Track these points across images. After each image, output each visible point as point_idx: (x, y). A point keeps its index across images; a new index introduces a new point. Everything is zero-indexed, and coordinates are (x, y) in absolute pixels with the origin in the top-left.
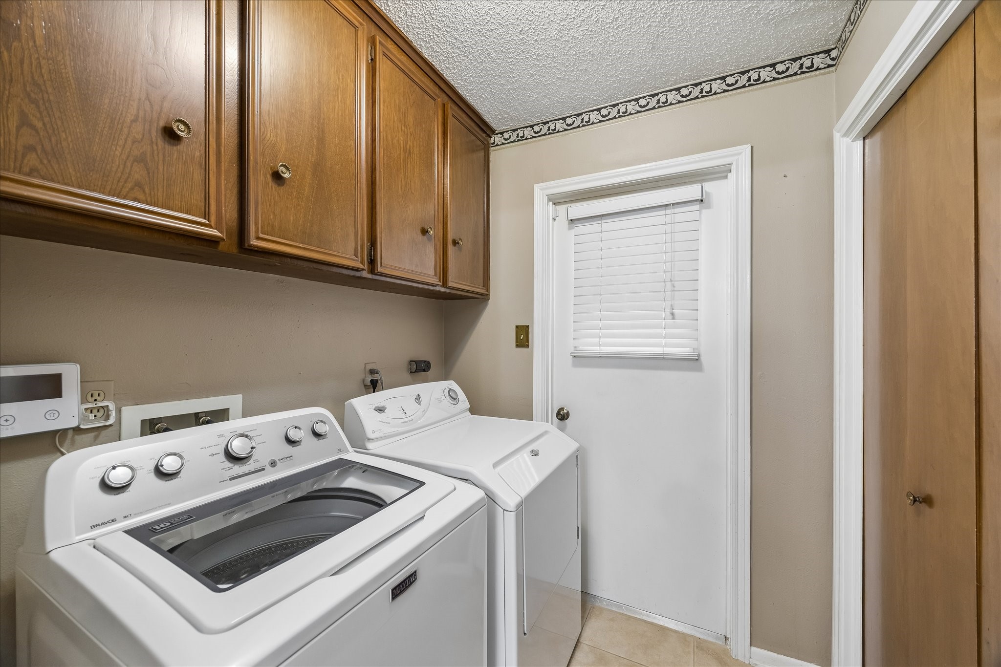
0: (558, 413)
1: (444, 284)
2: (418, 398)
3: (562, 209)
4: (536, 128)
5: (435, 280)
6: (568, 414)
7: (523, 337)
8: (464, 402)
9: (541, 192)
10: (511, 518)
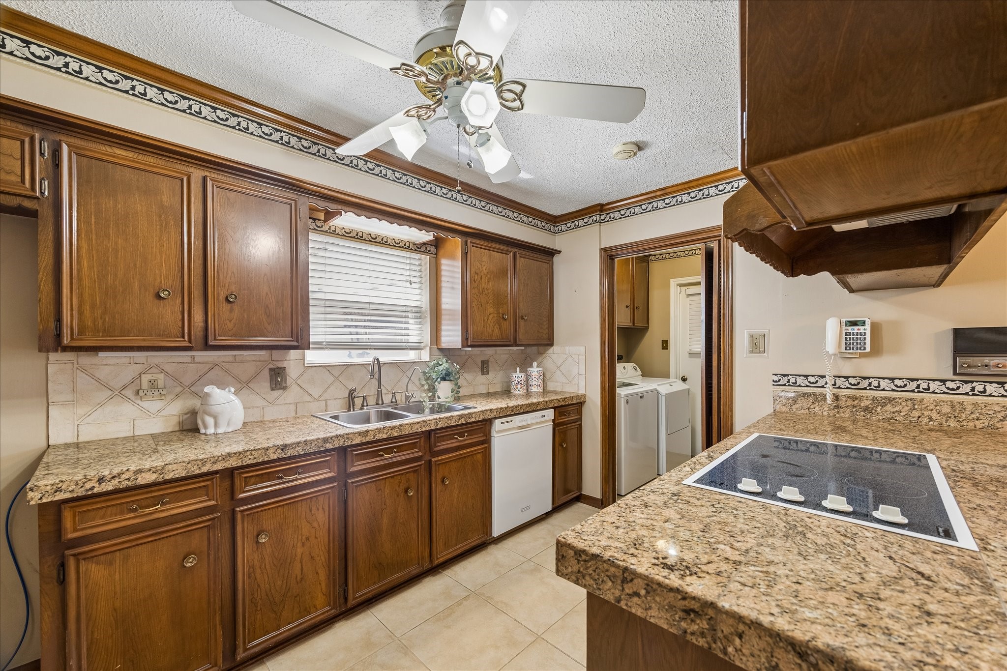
0: (682, 378)
1: (634, 325)
2: (624, 368)
3: (683, 288)
4: (671, 255)
5: (631, 324)
6: (687, 379)
7: (665, 345)
8: (639, 372)
9: (673, 283)
10: (664, 397)
